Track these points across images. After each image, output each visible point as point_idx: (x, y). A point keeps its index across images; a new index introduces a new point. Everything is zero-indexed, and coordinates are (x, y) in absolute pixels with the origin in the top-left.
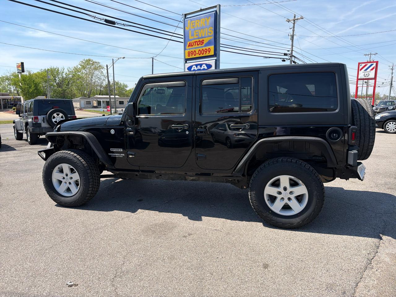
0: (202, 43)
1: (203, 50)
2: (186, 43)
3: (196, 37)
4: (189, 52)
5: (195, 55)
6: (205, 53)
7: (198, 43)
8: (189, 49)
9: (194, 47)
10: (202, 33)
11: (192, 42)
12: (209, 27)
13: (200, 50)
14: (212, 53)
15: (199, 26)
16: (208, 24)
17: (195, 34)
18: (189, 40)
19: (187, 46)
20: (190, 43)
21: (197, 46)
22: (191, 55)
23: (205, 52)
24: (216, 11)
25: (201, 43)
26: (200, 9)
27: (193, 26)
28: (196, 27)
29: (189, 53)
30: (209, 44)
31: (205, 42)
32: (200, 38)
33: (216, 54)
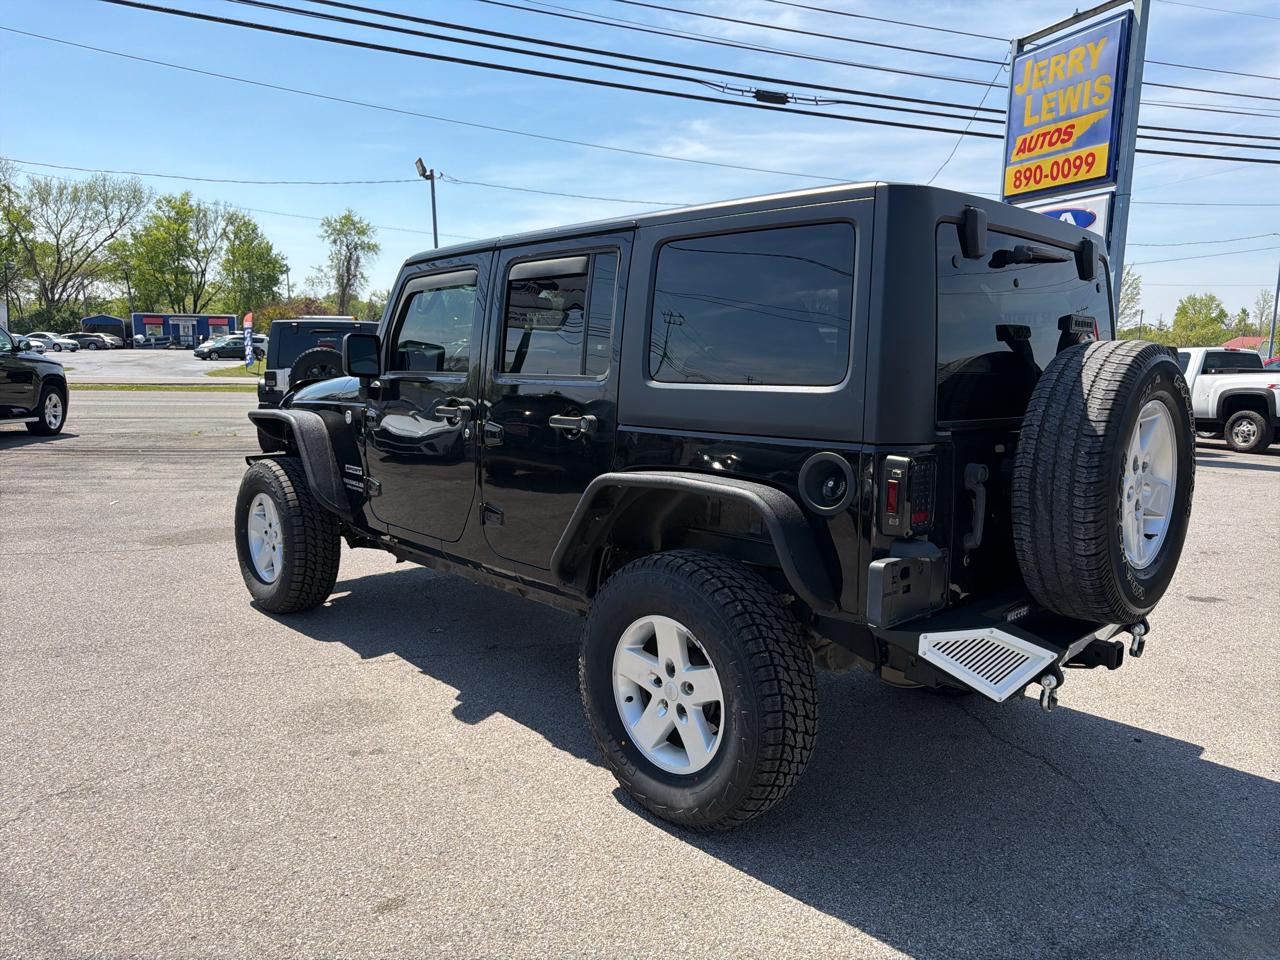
0: (1066, 138)
1: (1068, 160)
2: (1011, 140)
3: (1045, 116)
4: (1019, 171)
5: (1037, 182)
6: (1073, 170)
7: (1051, 138)
8: (1021, 162)
9: (1037, 152)
10: (1069, 102)
11: (1032, 137)
12: (1100, 75)
13: (1056, 163)
14: (1100, 169)
15: (1061, 76)
16: (1094, 65)
17: (1045, 106)
18: (1023, 130)
19: (1015, 152)
20: (1025, 141)
21: (1047, 149)
22: (1024, 181)
23: (1075, 167)
24: (1131, 13)
25: (1062, 137)
26: (1071, 16)
27: (1041, 79)
28: (1051, 81)
29: (1018, 175)
30: (1091, 136)
31: (1077, 133)
32: (1063, 119)
33: (1116, 172)
